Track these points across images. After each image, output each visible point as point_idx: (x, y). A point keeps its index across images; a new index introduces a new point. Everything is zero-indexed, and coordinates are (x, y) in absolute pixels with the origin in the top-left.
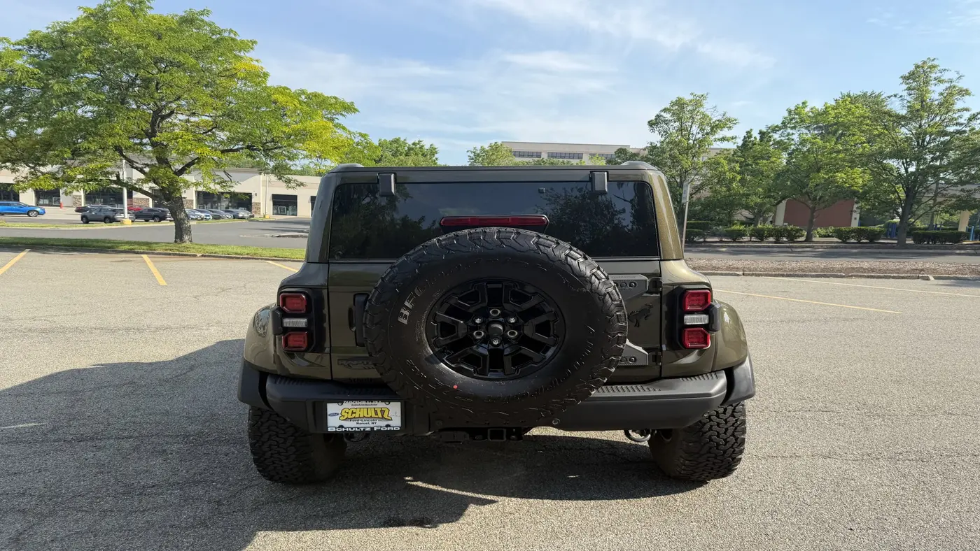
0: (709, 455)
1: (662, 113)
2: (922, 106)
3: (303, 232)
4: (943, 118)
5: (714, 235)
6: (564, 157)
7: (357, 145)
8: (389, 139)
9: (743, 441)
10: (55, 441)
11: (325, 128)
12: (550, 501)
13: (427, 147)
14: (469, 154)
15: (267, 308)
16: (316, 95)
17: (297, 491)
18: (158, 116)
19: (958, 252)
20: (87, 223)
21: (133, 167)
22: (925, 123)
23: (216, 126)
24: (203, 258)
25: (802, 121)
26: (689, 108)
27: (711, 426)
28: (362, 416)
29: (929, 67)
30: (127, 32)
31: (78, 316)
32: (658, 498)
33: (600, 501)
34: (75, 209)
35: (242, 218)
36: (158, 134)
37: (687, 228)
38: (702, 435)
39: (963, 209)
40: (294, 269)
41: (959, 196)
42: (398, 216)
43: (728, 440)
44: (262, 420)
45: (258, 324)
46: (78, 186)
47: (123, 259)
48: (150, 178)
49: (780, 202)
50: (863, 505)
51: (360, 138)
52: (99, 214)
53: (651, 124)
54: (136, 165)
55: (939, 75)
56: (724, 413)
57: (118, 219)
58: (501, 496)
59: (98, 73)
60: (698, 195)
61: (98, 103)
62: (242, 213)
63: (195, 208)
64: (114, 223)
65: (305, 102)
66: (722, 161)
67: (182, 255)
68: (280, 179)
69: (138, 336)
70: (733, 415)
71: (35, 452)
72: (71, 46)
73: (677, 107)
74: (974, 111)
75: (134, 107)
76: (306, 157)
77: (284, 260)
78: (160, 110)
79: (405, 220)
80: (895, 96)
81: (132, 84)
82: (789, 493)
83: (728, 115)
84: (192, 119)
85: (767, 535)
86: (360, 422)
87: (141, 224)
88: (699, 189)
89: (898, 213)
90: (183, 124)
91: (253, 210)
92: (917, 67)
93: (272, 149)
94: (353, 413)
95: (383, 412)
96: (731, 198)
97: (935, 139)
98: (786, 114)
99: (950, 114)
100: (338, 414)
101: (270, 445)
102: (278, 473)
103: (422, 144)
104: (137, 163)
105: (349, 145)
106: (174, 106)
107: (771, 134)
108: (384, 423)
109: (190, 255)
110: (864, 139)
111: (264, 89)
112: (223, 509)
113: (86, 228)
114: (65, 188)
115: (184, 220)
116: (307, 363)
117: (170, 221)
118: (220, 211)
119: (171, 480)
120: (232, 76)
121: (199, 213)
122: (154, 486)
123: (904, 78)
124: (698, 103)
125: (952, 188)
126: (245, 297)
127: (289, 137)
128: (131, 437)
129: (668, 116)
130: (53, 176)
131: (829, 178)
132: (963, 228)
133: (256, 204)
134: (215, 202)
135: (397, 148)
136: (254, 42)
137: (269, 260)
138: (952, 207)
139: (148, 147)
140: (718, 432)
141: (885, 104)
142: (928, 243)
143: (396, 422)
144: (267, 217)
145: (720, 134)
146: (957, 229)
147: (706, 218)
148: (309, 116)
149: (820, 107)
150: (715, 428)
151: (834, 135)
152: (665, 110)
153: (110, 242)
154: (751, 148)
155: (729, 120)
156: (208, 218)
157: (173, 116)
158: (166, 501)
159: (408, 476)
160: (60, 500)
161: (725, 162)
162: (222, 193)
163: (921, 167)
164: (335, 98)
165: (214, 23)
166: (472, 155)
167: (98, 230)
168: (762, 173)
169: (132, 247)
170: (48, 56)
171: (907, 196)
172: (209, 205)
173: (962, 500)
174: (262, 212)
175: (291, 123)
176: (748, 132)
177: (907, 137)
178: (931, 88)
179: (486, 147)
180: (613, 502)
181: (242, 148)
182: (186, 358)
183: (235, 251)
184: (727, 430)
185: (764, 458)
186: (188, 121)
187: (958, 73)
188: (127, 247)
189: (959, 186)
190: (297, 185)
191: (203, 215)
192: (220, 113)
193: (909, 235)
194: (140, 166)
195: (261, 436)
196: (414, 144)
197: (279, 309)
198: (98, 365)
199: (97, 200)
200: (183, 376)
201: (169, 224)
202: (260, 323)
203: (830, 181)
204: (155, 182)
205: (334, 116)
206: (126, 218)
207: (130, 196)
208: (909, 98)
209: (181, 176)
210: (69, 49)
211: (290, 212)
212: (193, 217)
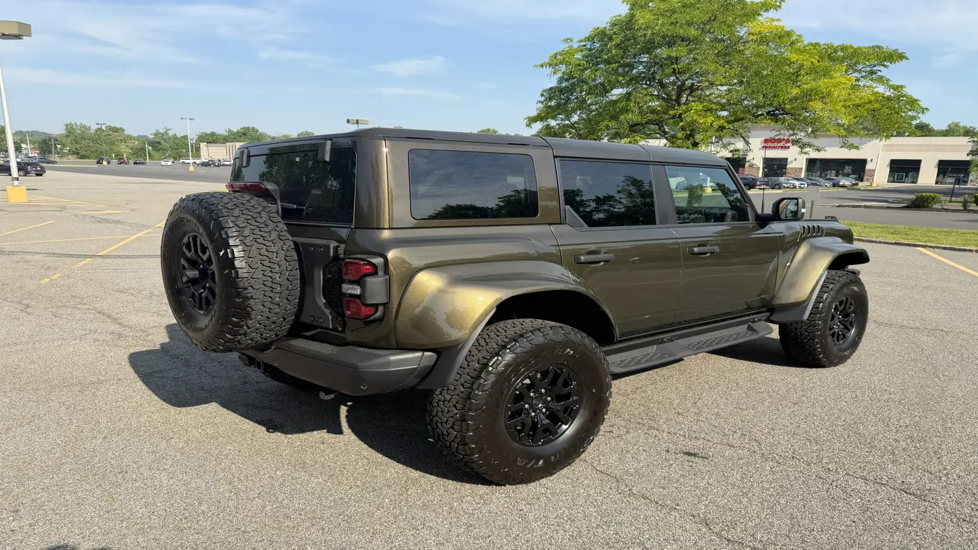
35: (843, 186)
62: (846, 180)
63: (803, 175)
91: (861, 178)
117: (760, 189)
121: (794, 182)
133: (870, 170)
144: (877, 185)
174: (873, 179)
191: (797, 183)
211: (910, 179)
212: (786, 186)
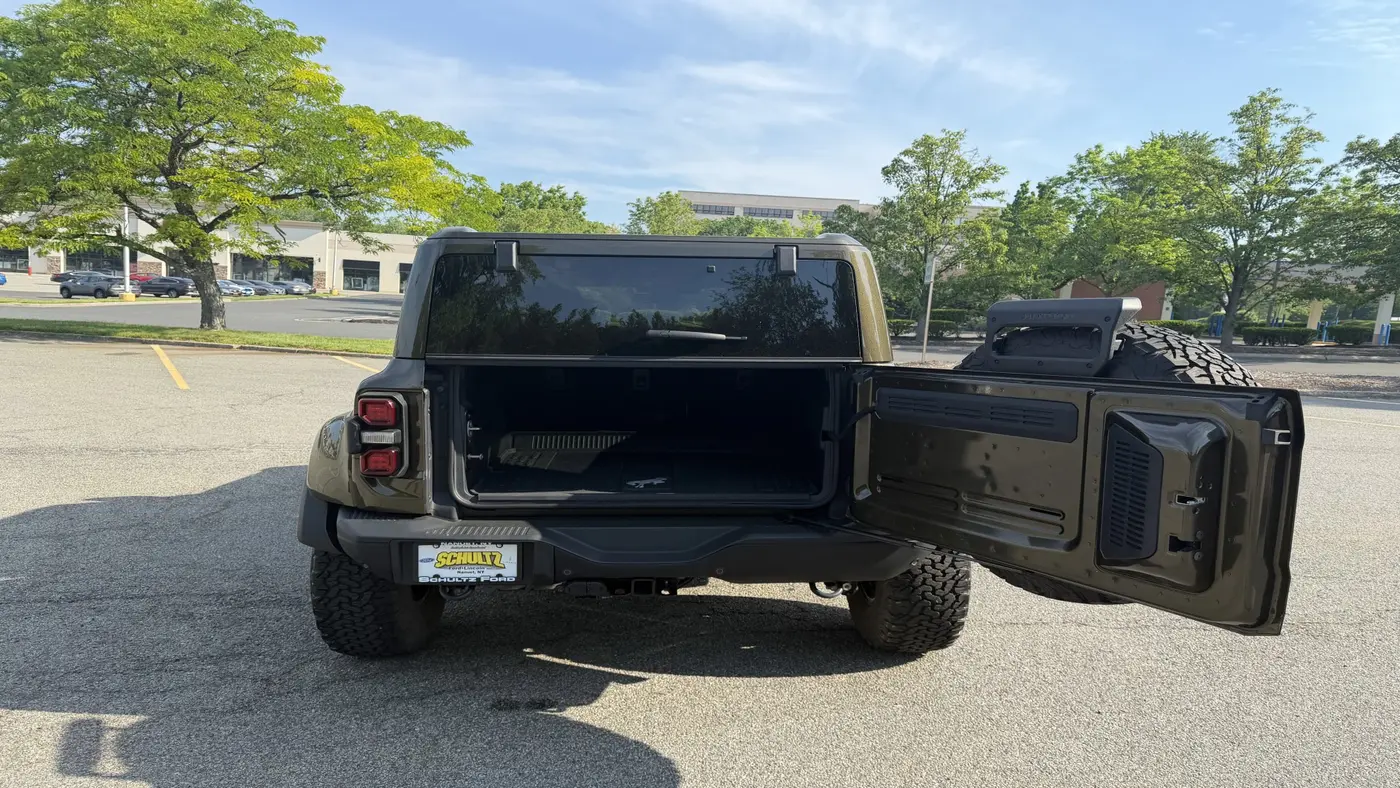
0: (922, 617)
1: (902, 157)
2: (1259, 155)
3: (387, 315)
4: (1286, 172)
5: (971, 329)
6: (767, 215)
7: (469, 193)
8: (516, 182)
9: (966, 600)
10: (35, 601)
11: (422, 167)
12: (714, 678)
13: (570, 195)
14: (630, 207)
15: (340, 418)
16: (411, 121)
17: (375, 666)
18: (179, 146)
19: (1302, 357)
20: (69, 297)
21: (141, 218)
22: (1262, 178)
23: (265, 161)
24: (242, 351)
25: (1095, 172)
26: (941, 150)
27: (925, 579)
28: (464, 562)
29: (1270, 101)
30: (135, 22)
31: (61, 432)
32: (856, 674)
33: (779, 679)
34: (51, 276)
35: (298, 294)
36: (179, 171)
37: (931, 318)
38: (913, 591)
39: (1310, 297)
40: (376, 368)
41: (1306, 280)
42: (524, 305)
43: (946, 597)
44: (329, 569)
45: (326, 441)
46: (58, 244)
47: (125, 351)
48: (165, 233)
49: (1064, 284)
50: (1119, 684)
51: (473, 182)
52: (86, 284)
53: (886, 172)
54: (145, 214)
55: (1282, 111)
56: (942, 562)
57: (116, 294)
58: (650, 672)
59: (93, 80)
60: (950, 273)
61: (90, 123)
62: (299, 286)
63: (229, 277)
64: (109, 298)
65: (394, 130)
66: (983, 225)
67: (211, 346)
68: (354, 239)
69: (149, 459)
70: (953, 565)
71: (9, 616)
72: (55, 40)
73: (922, 149)
74: (1327, 163)
75: (145, 130)
76: (393, 208)
77: (361, 355)
78: (182, 136)
79: (534, 310)
80: (1222, 140)
81: (142, 97)
82: (1027, 668)
83: (993, 161)
84: (230, 150)
85: (990, 719)
86: (462, 570)
87: (149, 300)
88: (951, 265)
89: (1223, 303)
90: (215, 156)
91: (314, 283)
92: (1253, 100)
93: (345, 196)
94: (453, 558)
95: (493, 557)
96: (995, 278)
97: (1275, 200)
98: (1074, 162)
99: (1296, 166)
100: (433, 560)
101: (340, 603)
102: (349, 641)
103: (563, 191)
104: (148, 212)
105: (457, 192)
106: (203, 130)
107: (1054, 189)
108: (493, 573)
109: (224, 347)
110: (1179, 199)
111: (335, 110)
112: (273, 688)
113: (67, 305)
114: (40, 247)
115: (214, 296)
116: (393, 492)
117: (193, 296)
118: (266, 284)
119: (201, 653)
120: (291, 89)
121: (236, 286)
122: (177, 660)
123: (1234, 115)
124: (951, 143)
125: (1297, 269)
126: (303, 407)
127: (370, 179)
128: (143, 597)
129: (909, 161)
130: (23, 229)
131: (1130, 251)
132: (1313, 325)
133: (319, 273)
134: (260, 270)
135: (527, 197)
136: (322, 40)
137: (337, 355)
138: (1296, 295)
139: (163, 188)
140: (933, 588)
141: (1212, 149)
142: (1264, 345)
143: (510, 572)
144: (335, 292)
145: (982, 187)
146: (1306, 325)
147: (961, 304)
148: (399, 149)
149: (1121, 151)
150: (930, 581)
151: (1140, 192)
152: (906, 153)
153: (104, 326)
154: (1026, 208)
155: (995, 169)
156: (248, 292)
157: (201, 146)
158: (194, 679)
159: (526, 648)
160: (47, 678)
161: (987, 228)
162: (269, 258)
163: (1255, 239)
164: (439, 125)
165: (261, 11)
166: (634, 210)
167: (86, 308)
168: (1039, 244)
169: (138, 334)
170: (20, 54)
171: (1235, 279)
172: (250, 274)
173: (1246, 677)
174: (328, 285)
175: (375, 159)
176: (1023, 185)
177: (1236, 198)
178: (1271, 129)
179: (655, 198)
180: (797, 679)
181: (301, 194)
182: (219, 491)
183: (288, 341)
184: (945, 584)
185: (1001, 625)
186: (223, 152)
187: (1308, 110)
188: (129, 334)
189: (1306, 265)
190: (381, 248)
191: (241, 288)
192: (270, 142)
193: (1238, 332)
194: (151, 216)
195: (327, 591)
196: (550, 191)
197: (357, 419)
198: (94, 499)
199: (84, 263)
200: (216, 517)
201: (192, 302)
202: (329, 441)
203: (1132, 257)
204: (172, 240)
205: (436, 150)
206: (128, 291)
207: (133, 259)
208: (1241, 143)
209: (212, 232)
210: (50, 44)
211: (369, 285)
212: (227, 292)
